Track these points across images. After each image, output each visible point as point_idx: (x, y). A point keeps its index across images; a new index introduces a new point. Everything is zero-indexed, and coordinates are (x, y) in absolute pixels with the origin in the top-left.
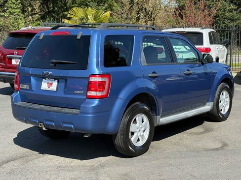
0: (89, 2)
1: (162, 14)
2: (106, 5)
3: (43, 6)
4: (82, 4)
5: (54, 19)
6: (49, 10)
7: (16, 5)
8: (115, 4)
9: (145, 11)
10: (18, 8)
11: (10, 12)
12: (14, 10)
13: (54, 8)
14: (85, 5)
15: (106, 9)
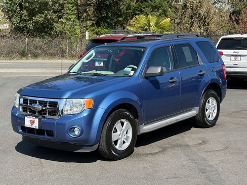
0: (144, 8)
1: (216, 19)
2: (161, 11)
3: (97, 13)
4: (137, 10)
5: (108, 24)
6: (101, 16)
7: (72, 11)
8: (169, 9)
9: (199, 16)
10: (74, 14)
11: (66, 18)
12: (70, 16)
13: (107, 14)
14: (139, 11)
15: (160, 15)
